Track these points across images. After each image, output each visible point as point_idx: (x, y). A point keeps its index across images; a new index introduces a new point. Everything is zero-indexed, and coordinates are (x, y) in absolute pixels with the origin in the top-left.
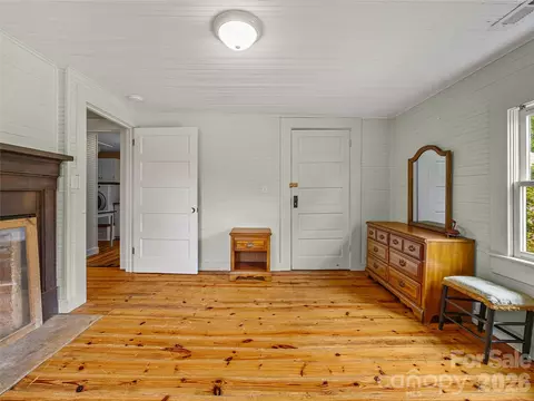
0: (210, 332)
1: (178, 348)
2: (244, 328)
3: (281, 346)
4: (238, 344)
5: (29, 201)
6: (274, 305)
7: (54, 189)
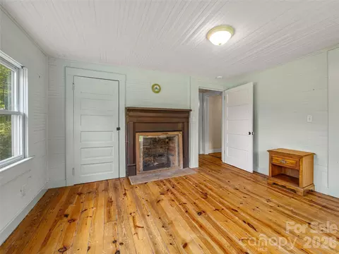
0: (223, 197)
1: (206, 195)
2: (241, 205)
3: (249, 224)
4: (229, 208)
5: (180, 126)
6: (281, 209)
7: (188, 122)
